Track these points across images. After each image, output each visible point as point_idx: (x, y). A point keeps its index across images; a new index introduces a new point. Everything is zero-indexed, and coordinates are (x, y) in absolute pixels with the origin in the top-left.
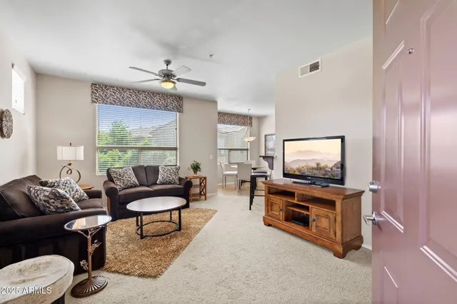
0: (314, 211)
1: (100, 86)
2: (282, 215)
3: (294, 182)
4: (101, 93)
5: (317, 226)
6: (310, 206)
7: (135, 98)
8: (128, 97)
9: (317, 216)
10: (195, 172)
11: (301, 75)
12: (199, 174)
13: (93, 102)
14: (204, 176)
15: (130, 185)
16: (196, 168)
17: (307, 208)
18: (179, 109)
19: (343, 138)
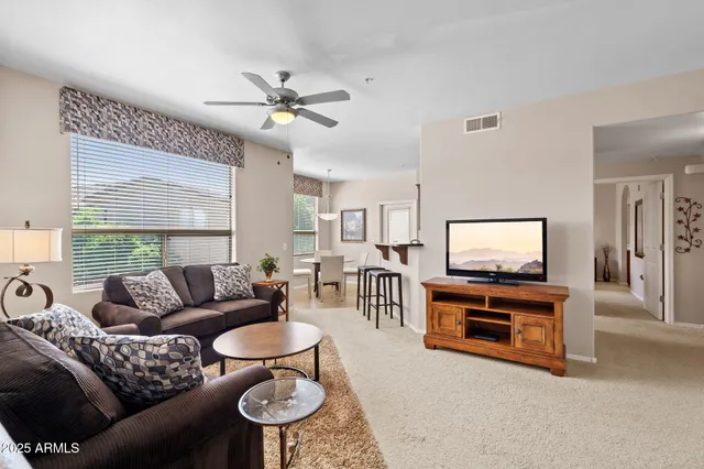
0: (518, 319)
1: (84, 95)
2: (460, 330)
3: (469, 282)
4: (87, 111)
5: (524, 340)
6: (512, 313)
7: (160, 130)
8: (145, 127)
9: (524, 325)
10: (268, 275)
11: (468, 130)
12: (275, 276)
13: (68, 128)
14: (284, 279)
15: (170, 307)
16: (269, 267)
17: (507, 317)
18: (238, 160)
19: (544, 221)
